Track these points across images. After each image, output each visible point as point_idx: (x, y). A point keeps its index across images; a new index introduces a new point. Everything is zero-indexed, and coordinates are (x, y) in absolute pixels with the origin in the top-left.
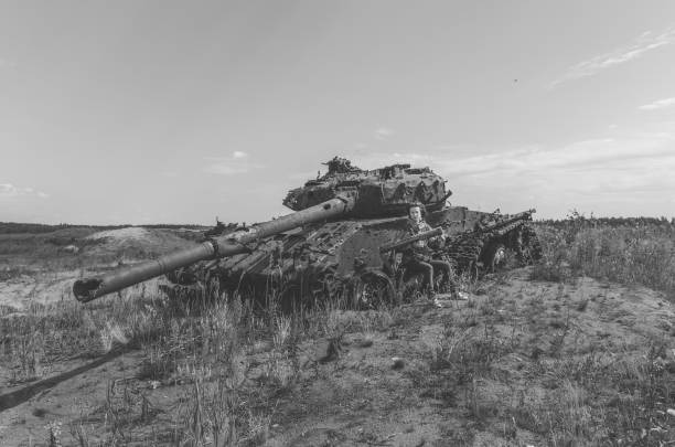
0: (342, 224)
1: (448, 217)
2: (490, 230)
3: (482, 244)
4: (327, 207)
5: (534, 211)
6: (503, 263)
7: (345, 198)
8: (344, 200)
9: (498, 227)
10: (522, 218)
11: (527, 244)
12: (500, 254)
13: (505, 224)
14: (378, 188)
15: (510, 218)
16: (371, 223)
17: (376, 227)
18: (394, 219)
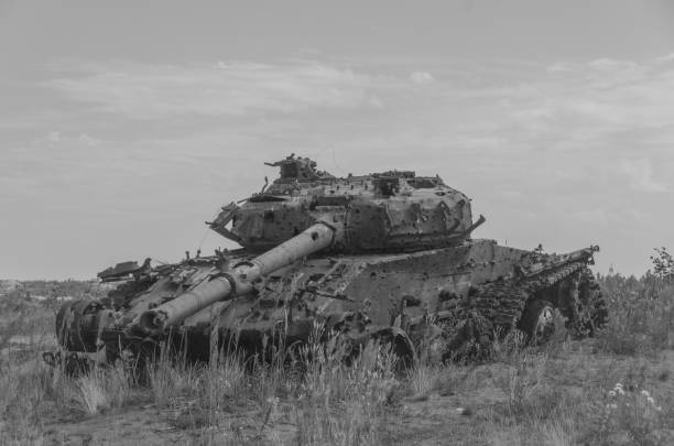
0: (340, 261)
1: (472, 255)
2: (535, 277)
3: (526, 296)
4: (315, 236)
5: (597, 249)
6: (550, 329)
7: (332, 224)
8: (330, 227)
9: (545, 273)
10: (578, 260)
11: (585, 303)
12: (546, 316)
13: (555, 269)
14: (380, 210)
15: (562, 260)
16: (377, 260)
17: (384, 267)
18: (405, 256)
